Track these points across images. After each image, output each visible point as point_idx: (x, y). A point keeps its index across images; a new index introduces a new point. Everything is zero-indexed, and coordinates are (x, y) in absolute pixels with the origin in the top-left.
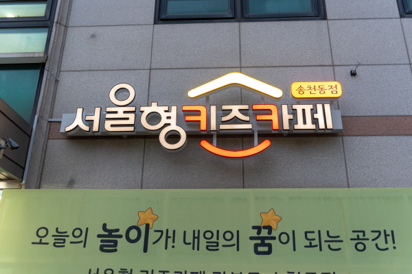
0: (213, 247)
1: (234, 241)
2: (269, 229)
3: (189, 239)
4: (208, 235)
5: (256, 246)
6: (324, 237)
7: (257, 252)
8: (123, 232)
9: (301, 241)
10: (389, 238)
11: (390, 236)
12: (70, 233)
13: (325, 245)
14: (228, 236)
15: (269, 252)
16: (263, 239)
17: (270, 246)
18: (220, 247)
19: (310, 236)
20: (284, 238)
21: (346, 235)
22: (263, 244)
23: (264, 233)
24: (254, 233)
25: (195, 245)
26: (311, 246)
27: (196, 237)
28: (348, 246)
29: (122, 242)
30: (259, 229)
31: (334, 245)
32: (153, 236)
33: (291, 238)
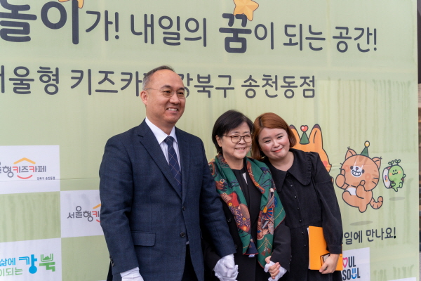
0: (172, 39)
1: (200, 33)
2: (243, 18)
3: (139, 27)
4: (166, 23)
5: (228, 41)
6: (306, 34)
7: (229, 49)
9: (280, 38)
10: (372, 38)
11: (371, 34)
13: (306, 43)
14: (192, 25)
15: (243, 50)
16: (236, 32)
17: (244, 41)
18: (182, 40)
19: (290, 31)
20: (261, 32)
21: (329, 32)
22: (236, 39)
23: (238, 24)
24: (225, 23)
25: (149, 38)
26: (290, 44)
27: (149, 25)
28: (330, 45)
29: (36, 26)
30: (230, 17)
31: (316, 44)
32: (85, 21)
33: (267, 33)
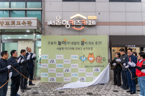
0: (75, 44)
1: (78, 43)
2: (84, 41)
3: (72, 43)
4: (75, 42)
5: (82, 44)
6: (91, 43)
7: (82, 45)
8: (62, 42)
9: (88, 43)
10: (101, 43)
11: (101, 42)
12: (53, 42)
13: (91, 44)
14: (77, 43)
15: (83, 45)
16: (83, 43)
17: (84, 44)
19: (89, 42)
20: (86, 43)
21: (95, 42)
22: (83, 44)
23: (83, 42)
24: (81, 42)
25: (73, 44)
26: (89, 44)
27: (73, 43)
28: (95, 44)
29: (62, 44)
30: (82, 41)
31: (93, 44)
32: (66, 43)
33: (87, 43)
